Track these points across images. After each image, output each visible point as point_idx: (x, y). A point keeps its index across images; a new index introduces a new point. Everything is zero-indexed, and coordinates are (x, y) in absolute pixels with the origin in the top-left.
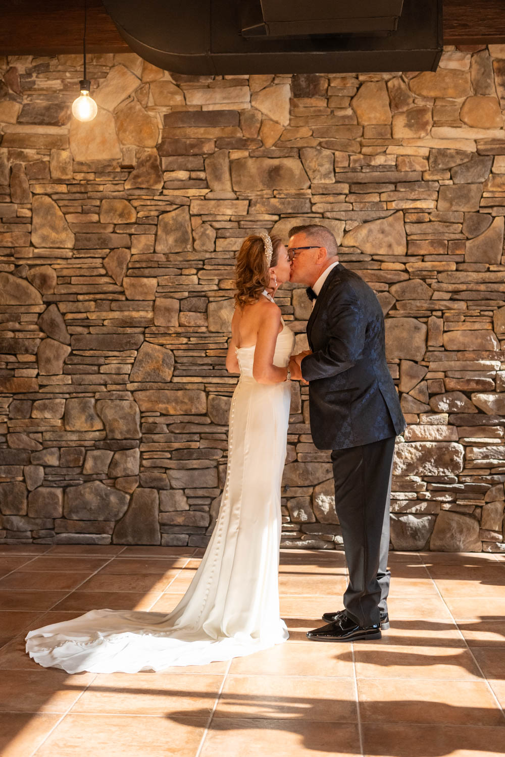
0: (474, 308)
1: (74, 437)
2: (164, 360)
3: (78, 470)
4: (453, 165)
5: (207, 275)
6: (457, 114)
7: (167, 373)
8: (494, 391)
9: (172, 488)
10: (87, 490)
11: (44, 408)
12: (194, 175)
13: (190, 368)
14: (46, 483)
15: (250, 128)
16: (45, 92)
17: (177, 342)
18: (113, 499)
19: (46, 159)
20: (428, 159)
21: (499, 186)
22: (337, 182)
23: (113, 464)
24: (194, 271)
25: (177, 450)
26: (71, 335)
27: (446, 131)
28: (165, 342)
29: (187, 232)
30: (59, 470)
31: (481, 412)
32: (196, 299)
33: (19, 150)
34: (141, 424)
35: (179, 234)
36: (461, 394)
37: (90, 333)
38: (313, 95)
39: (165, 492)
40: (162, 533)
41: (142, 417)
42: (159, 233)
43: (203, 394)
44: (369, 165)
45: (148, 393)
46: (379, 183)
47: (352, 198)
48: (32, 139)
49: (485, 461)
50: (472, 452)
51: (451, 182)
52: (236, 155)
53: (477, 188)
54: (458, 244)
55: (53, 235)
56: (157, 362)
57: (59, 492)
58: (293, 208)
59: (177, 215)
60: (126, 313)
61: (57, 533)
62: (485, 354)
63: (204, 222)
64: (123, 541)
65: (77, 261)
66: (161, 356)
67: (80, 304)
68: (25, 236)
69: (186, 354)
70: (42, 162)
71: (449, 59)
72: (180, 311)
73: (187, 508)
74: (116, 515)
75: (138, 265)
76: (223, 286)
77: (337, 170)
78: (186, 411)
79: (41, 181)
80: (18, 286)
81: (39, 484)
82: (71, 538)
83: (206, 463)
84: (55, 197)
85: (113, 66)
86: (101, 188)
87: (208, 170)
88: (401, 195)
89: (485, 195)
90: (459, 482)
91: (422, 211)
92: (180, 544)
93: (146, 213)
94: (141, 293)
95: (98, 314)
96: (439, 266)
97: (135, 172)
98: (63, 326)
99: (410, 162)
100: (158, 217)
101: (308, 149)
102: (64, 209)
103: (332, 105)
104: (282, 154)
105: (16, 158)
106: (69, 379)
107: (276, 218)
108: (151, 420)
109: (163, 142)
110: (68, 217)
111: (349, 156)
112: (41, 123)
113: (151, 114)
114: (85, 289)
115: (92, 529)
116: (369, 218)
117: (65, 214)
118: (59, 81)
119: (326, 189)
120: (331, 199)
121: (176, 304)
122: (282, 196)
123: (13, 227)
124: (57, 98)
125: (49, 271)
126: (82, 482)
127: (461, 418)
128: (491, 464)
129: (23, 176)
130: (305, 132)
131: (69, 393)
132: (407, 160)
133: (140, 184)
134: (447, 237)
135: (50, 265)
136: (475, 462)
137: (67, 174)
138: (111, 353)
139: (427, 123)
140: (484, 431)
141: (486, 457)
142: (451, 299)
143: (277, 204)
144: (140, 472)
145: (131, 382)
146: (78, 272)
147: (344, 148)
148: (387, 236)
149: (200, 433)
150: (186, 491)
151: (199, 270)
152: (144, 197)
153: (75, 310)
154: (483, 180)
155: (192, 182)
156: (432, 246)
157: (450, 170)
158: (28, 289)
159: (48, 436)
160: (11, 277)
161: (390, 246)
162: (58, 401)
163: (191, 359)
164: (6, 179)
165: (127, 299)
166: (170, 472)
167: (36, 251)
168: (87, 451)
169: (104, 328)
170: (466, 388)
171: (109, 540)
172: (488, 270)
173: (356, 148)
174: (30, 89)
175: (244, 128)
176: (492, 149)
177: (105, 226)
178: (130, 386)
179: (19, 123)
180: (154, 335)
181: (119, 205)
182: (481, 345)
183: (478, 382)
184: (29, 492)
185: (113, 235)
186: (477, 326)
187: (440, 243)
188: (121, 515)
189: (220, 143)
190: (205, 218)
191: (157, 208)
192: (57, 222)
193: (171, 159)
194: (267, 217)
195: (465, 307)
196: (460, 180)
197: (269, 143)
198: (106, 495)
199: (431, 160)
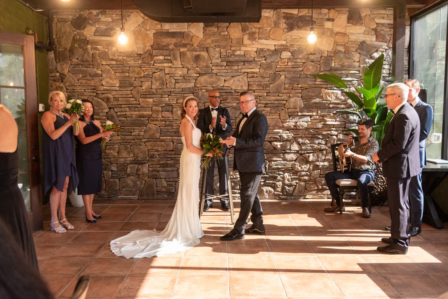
0: (273, 110)
1: (123, 160)
2: (156, 130)
3: (124, 172)
4: (266, 55)
5: (173, 97)
6: (268, 34)
7: (158, 135)
8: (280, 141)
9: (161, 178)
10: (128, 179)
11: (110, 149)
12: (166, 58)
13: (166, 133)
14: (112, 177)
15: (188, 39)
16: (105, 23)
17: (161, 123)
18: (138, 183)
19: (107, 50)
20: (256, 52)
21: (283, 63)
22: (221, 61)
23: (138, 170)
24: (167, 96)
25: (162, 164)
26: (120, 121)
27: (263, 41)
28: (156, 123)
29: (164, 81)
30: (117, 172)
31: (275, 148)
32: (168, 107)
33: (95, 46)
34: (148, 154)
35: (161, 81)
36: (267, 142)
37: (127, 120)
38: (212, 26)
39: (158, 180)
40: (157, 195)
41: (148, 152)
42: (153, 81)
43: (172, 143)
44: (234, 55)
45: (150, 143)
46: (237, 62)
47: (227, 67)
48: (100, 42)
49: (276, 167)
50: (271, 163)
51: (265, 62)
52: (182, 50)
53: (275, 64)
54: (267, 86)
55: (111, 81)
56: (154, 131)
57: (117, 180)
58: (205, 72)
59: (160, 74)
60: (141, 112)
61: (117, 196)
62: (277, 127)
63: (170, 77)
64: (143, 198)
65: (121, 92)
66: (155, 129)
67: (123, 108)
68: (100, 82)
69: (165, 128)
70: (105, 52)
71: (265, 12)
72: (162, 111)
73: (167, 185)
74: (140, 189)
75: (145, 94)
76: (178, 102)
77: (222, 56)
78: (165, 149)
79: (105, 59)
80: (98, 101)
81: (110, 177)
82: (123, 198)
83: (174, 168)
84: (111, 66)
85: (132, 12)
86: (129, 63)
87: (172, 56)
88: (246, 67)
89: (278, 67)
90: (267, 174)
91: (254, 73)
92: (164, 199)
93: (148, 73)
94: (147, 105)
95: (130, 112)
96: (260, 94)
97: (142, 56)
98: (116, 117)
99: (249, 54)
100: (152, 74)
101: (211, 48)
102: (115, 71)
103: (220, 30)
104: (200, 50)
105: (94, 50)
106: (119, 138)
107: (198, 75)
108: (152, 153)
109: (153, 44)
110: (116, 74)
111: (226, 51)
112: (104, 36)
113: (148, 32)
114: (124, 103)
115: (130, 194)
116: (233, 76)
117: (115, 73)
118: (110, 18)
119: (217, 64)
120: (219, 68)
121: (160, 109)
122: (201, 67)
123: (95, 78)
124: (110, 25)
125: (110, 96)
126: (126, 176)
127: (268, 151)
128: (278, 167)
129: (97, 57)
130: (209, 41)
131: (120, 143)
132: (248, 53)
133: (145, 61)
134: (263, 83)
135: (110, 93)
136: (273, 167)
137: (115, 57)
138: (136, 128)
139: (256, 38)
140: (276, 155)
141: (277, 165)
142: (264, 107)
143: (199, 70)
144: (148, 172)
145: (144, 139)
146: (121, 96)
147: (224, 47)
148: (240, 83)
149: (171, 158)
150: (166, 179)
151: (169, 95)
152: (146, 66)
153: (121, 111)
154: (277, 61)
155: (165, 60)
156: (258, 86)
157: (265, 57)
158: (102, 103)
159: (112, 159)
160: (95, 98)
161: (242, 86)
162: (116, 146)
163: (167, 130)
164: (91, 59)
165: (141, 107)
166: (160, 172)
167: (104, 87)
168: (127, 165)
169: (133, 118)
170: (269, 140)
171: (137, 198)
172: (278, 96)
173: (229, 47)
174: (98, 21)
175: (185, 39)
176: (281, 49)
177: (131, 78)
178: (143, 140)
179: (95, 35)
180: (153, 121)
181: (137, 70)
182: (276, 124)
183: (274, 138)
184: (106, 180)
185: (135, 81)
186: (274, 117)
187: (261, 85)
188: (142, 188)
189: (176, 45)
190: (171, 75)
191: (152, 71)
192: (112, 76)
193: (157, 51)
194: (195, 75)
195: (269, 110)
196: (268, 61)
197: (195, 45)
198: (135, 181)
199: (258, 53)
